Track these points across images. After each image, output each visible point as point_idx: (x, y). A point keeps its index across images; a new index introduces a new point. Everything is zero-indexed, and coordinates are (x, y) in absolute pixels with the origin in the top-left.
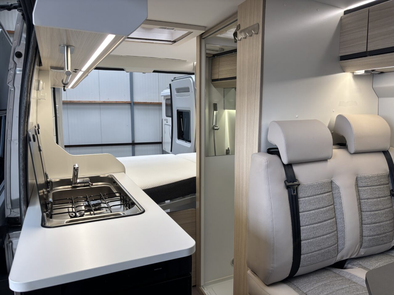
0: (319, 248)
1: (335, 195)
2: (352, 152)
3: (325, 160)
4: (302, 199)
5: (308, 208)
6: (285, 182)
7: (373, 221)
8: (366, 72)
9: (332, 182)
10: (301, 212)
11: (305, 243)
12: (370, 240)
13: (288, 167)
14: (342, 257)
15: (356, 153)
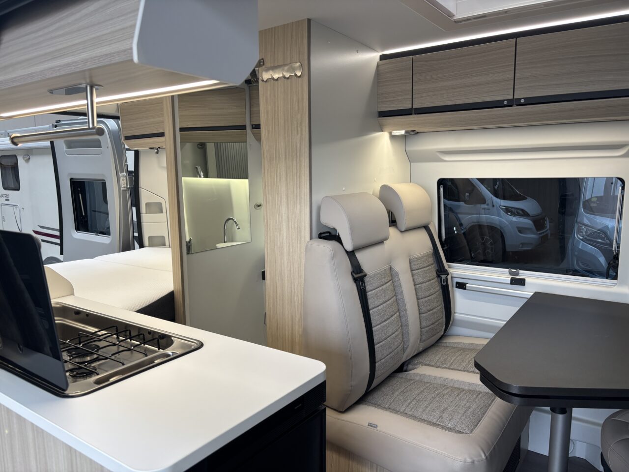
0: (390, 350)
1: (396, 284)
2: (403, 229)
3: (381, 242)
4: (370, 293)
5: (377, 303)
6: (351, 273)
7: (429, 308)
8: (406, 132)
9: (391, 268)
10: (371, 309)
11: (378, 347)
12: (427, 332)
13: (351, 255)
14: (407, 356)
15: (408, 230)
